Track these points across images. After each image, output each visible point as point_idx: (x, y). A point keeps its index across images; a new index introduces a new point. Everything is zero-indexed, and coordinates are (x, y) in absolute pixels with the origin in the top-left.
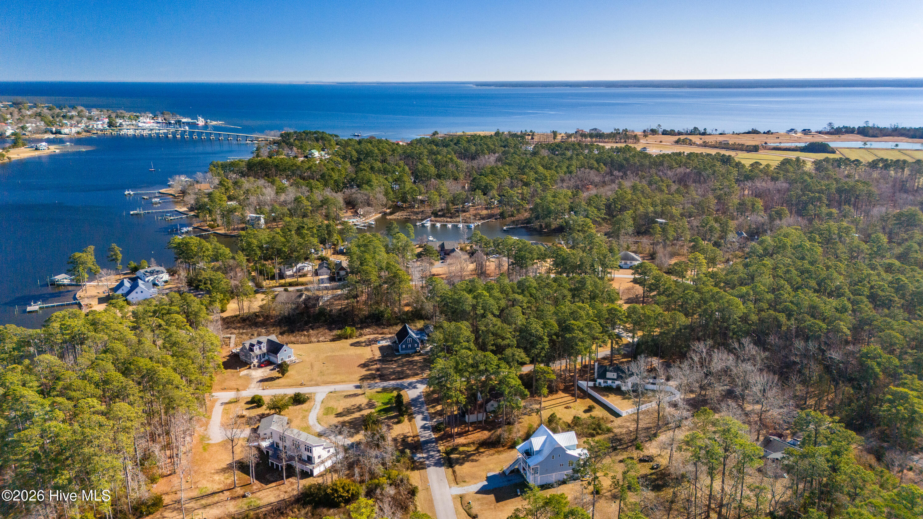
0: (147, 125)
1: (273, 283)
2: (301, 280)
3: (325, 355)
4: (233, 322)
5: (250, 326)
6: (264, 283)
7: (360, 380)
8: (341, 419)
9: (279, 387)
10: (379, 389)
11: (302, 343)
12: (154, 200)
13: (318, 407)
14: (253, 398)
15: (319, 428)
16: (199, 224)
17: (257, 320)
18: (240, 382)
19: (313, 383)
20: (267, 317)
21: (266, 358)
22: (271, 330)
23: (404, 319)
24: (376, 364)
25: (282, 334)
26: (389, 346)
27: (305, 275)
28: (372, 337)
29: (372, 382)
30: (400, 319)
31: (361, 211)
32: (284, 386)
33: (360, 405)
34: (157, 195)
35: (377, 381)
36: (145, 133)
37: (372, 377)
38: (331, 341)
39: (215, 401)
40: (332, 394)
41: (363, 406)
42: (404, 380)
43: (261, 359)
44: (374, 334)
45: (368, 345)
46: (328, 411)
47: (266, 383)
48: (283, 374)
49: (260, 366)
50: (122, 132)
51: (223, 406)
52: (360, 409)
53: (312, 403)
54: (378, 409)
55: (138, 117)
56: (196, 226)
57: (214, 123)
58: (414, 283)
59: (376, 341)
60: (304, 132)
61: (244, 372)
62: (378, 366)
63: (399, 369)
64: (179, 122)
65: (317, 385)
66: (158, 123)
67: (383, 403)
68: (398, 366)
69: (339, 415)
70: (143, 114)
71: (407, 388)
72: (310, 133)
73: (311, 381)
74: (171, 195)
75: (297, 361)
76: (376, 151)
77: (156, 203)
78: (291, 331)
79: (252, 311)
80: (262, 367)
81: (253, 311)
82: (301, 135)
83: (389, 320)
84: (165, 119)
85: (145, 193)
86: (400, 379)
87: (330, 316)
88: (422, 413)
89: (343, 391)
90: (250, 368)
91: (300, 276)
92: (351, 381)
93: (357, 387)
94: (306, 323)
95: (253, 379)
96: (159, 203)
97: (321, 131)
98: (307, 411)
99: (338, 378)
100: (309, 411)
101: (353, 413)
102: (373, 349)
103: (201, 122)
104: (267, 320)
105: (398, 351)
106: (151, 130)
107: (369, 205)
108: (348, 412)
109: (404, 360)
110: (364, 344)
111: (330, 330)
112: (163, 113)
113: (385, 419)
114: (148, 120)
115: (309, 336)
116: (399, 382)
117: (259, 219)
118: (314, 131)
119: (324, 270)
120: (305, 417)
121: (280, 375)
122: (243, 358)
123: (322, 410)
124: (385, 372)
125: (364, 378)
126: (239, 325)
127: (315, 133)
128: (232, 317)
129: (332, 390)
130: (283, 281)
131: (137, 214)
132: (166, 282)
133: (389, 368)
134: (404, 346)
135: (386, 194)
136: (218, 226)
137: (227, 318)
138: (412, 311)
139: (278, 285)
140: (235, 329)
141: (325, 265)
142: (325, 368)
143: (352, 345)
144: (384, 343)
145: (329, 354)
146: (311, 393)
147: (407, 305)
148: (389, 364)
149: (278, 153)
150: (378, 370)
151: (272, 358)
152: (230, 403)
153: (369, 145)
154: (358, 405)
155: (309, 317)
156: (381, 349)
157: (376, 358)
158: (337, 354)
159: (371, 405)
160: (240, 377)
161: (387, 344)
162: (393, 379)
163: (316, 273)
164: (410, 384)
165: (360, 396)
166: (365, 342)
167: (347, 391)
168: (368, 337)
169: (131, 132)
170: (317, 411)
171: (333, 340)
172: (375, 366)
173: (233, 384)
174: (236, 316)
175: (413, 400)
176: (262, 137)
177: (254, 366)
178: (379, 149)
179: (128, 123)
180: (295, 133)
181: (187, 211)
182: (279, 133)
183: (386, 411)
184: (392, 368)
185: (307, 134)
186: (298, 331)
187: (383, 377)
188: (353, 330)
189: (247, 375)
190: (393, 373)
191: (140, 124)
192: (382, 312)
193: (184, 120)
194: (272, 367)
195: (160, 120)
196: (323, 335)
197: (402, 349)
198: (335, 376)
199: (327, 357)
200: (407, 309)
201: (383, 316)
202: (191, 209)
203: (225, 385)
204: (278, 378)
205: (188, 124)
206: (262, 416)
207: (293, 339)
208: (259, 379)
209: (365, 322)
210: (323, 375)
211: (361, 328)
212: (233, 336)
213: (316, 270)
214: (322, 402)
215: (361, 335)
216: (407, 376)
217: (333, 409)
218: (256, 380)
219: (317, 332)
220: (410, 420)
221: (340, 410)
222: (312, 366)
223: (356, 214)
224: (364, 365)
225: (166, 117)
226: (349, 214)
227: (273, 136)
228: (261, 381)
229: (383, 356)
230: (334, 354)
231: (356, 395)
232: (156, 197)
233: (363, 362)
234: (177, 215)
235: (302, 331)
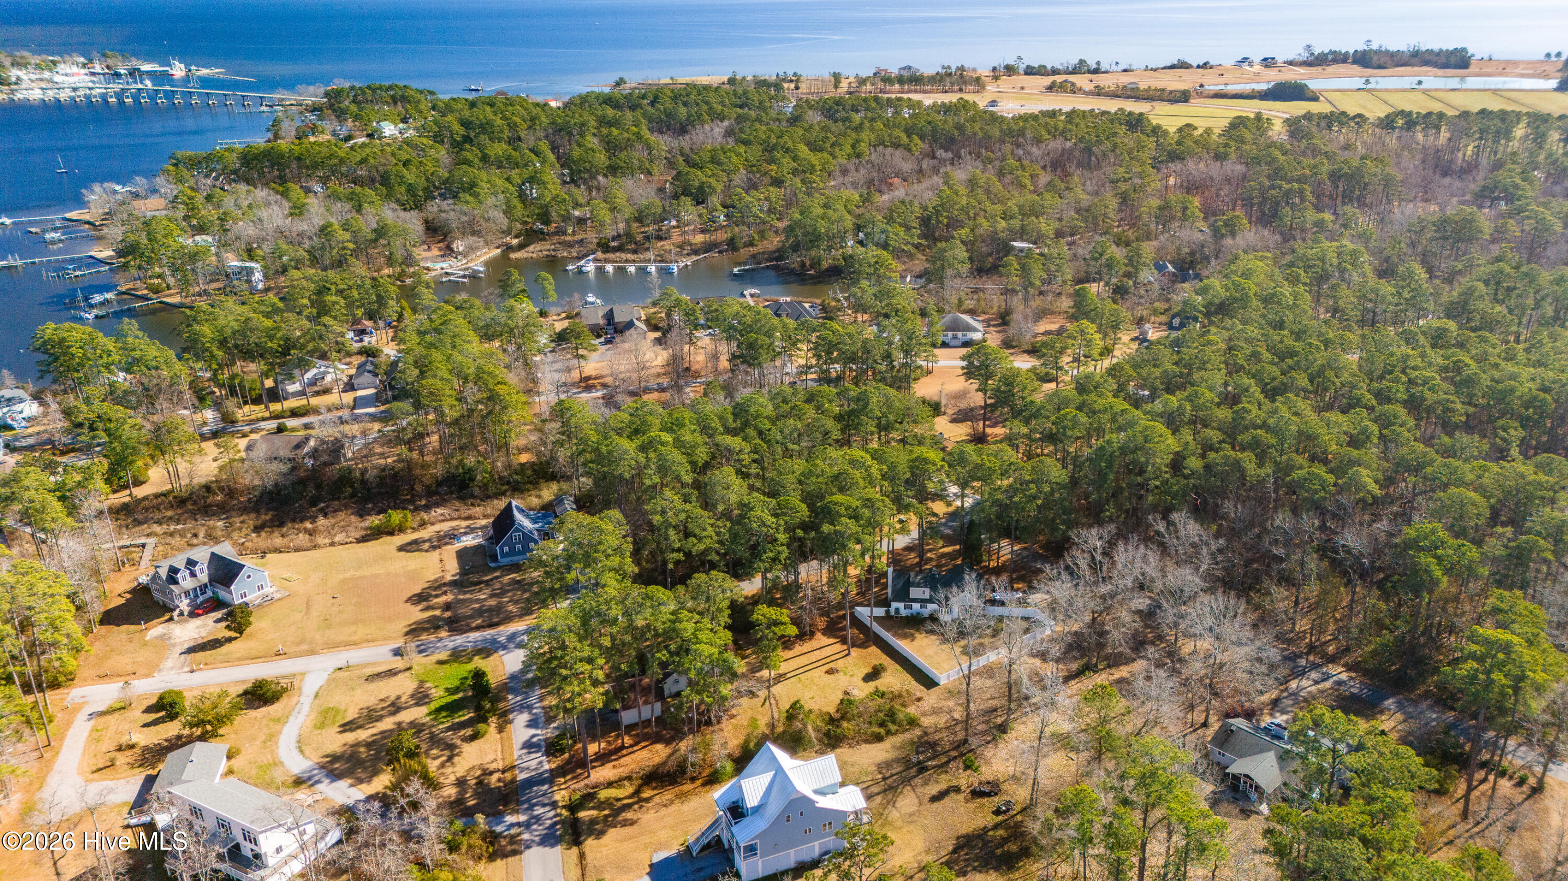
0: (71, 80)
1: (258, 411)
2: (314, 401)
3: (341, 577)
4: (157, 508)
5: (193, 515)
6: (239, 414)
7: (407, 634)
8: (350, 737)
9: (229, 662)
10: (443, 656)
11: (297, 550)
12: (48, 236)
13: (306, 709)
14: (161, 698)
15: (298, 764)
16: (130, 286)
17: (209, 501)
18: (143, 655)
19: (305, 647)
20: (231, 493)
21: (209, 593)
22: (237, 521)
23: (517, 482)
24: (445, 593)
25: (258, 529)
26: (478, 547)
27: (326, 391)
28: (445, 526)
29: (432, 638)
30: (508, 483)
31: (459, 245)
32: (239, 659)
33: (399, 698)
34: (58, 224)
35: (444, 634)
36: (64, 95)
37: (433, 625)
38: (359, 541)
39: (78, 708)
40: (341, 674)
41: (403, 699)
42: (501, 628)
43: (196, 596)
44: (452, 519)
45: (434, 548)
46: (324, 717)
47: (200, 655)
48: (241, 633)
49: (193, 615)
50: (19, 96)
51: (92, 722)
52: (396, 707)
53: (294, 700)
54: (434, 705)
55: (54, 63)
56: (123, 288)
57: (204, 72)
58: (543, 398)
59: (452, 536)
60: (369, 87)
61: (156, 629)
62: (449, 597)
63: (492, 602)
64: (132, 73)
65: (312, 652)
66: (93, 74)
67: (447, 690)
68: (492, 596)
69: (348, 727)
70: (67, 58)
71: (504, 647)
72: (380, 88)
73: (299, 643)
74: (88, 223)
75: (277, 596)
76: (499, 122)
77: (53, 242)
78: (278, 523)
79: (199, 480)
80: (199, 615)
81: (203, 481)
82: (364, 93)
83: (485, 487)
84: (108, 67)
85: (33, 220)
86: (491, 625)
87: (363, 482)
88: (530, 708)
89: (365, 665)
90: (171, 619)
91: (318, 393)
92: (387, 638)
93: (397, 653)
94: (313, 503)
95: (174, 645)
96: (60, 241)
97: (401, 84)
98: (279, 720)
99: (361, 631)
100: (281, 721)
101: (380, 719)
102: (445, 557)
103: (178, 70)
104: (232, 498)
105: (494, 558)
106: (75, 89)
107: (474, 233)
108: (371, 716)
109: (506, 579)
110: (426, 546)
111: (361, 516)
112: (104, 55)
113: (449, 729)
114: (75, 69)
115: (311, 533)
116: (489, 633)
117: (250, 271)
118: (387, 84)
119: (367, 378)
120: (272, 738)
121: (233, 634)
122: (157, 596)
123: (313, 716)
124: (464, 611)
125: (414, 631)
126: (170, 513)
127: (391, 88)
128: (157, 496)
129: (342, 663)
130: (276, 407)
131: (8, 268)
132: (29, 419)
133: (471, 601)
134: (506, 549)
135: (508, 211)
136: (168, 288)
137: (145, 498)
138: (533, 464)
139: (267, 414)
140: (159, 522)
141: (369, 367)
142: (335, 609)
143: (401, 549)
144: (469, 541)
145: (348, 575)
146: (293, 676)
147: (526, 449)
148: (471, 592)
149: (314, 130)
150: (447, 607)
151: (222, 594)
152: (111, 711)
153: (488, 109)
154: (393, 698)
155: (319, 487)
156: (462, 555)
157: (448, 578)
158: (366, 573)
159: (421, 697)
160: (145, 644)
161: (475, 542)
162: (478, 628)
163: (350, 386)
164: (512, 637)
165: (401, 676)
166: (429, 540)
167: (374, 664)
168: (437, 527)
169: (35, 94)
170: (301, 718)
171: (364, 539)
172: (443, 599)
173: (123, 662)
174: (164, 495)
175: (513, 677)
176: (290, 98)
177: (181, 614)
178: (504, 118)
179: (33, 77)
180: (352, 88)
181: (111, 257)
182: (322, 90)
183: (451, 708)
184: (478, 601)
185: (374, 91)
186: (293, 521)
187: (456, 625)
188: (405, 517)
189: (162, 637)
190: (479, 613)
191: (57, 78)
192: (470, 470)
193: (146, 67)
194: (218, 614)
195: (98, 68)
196: (343, 529)
197: (504, 555)
198: (353, 628)
199: (344, 581)
200: (524, 458)
201: (472, 479)
202: (121, 253)
203: (107, 667)
204: (230, 640)
205: (152, 74)
206: (176, 743)
207: (278, 541)
208: (186, 646)
209: (437, 493)
210: (330, 627)
211: (427, 508)
212: (151, 541)
213: (351, 377)
214: (316, 696)
215: (423, 524)
216: (508, 619)
217: (337, 711)
218: (180, 649)
219: (333, 521)
220: (501, 729)
221: (351, 715)
222: (308, 606)
223: (449, 251)
224: (420, 598)
225: (110, 62)
226: (435, 252)
227: (313, 95)
228: (191, 650)
229: (464, 572)
230: (359, 573)
231: (391, 673)
232: (55, 229)
233: (417, 590)
234: (88, 266)
235: (302, 521)
